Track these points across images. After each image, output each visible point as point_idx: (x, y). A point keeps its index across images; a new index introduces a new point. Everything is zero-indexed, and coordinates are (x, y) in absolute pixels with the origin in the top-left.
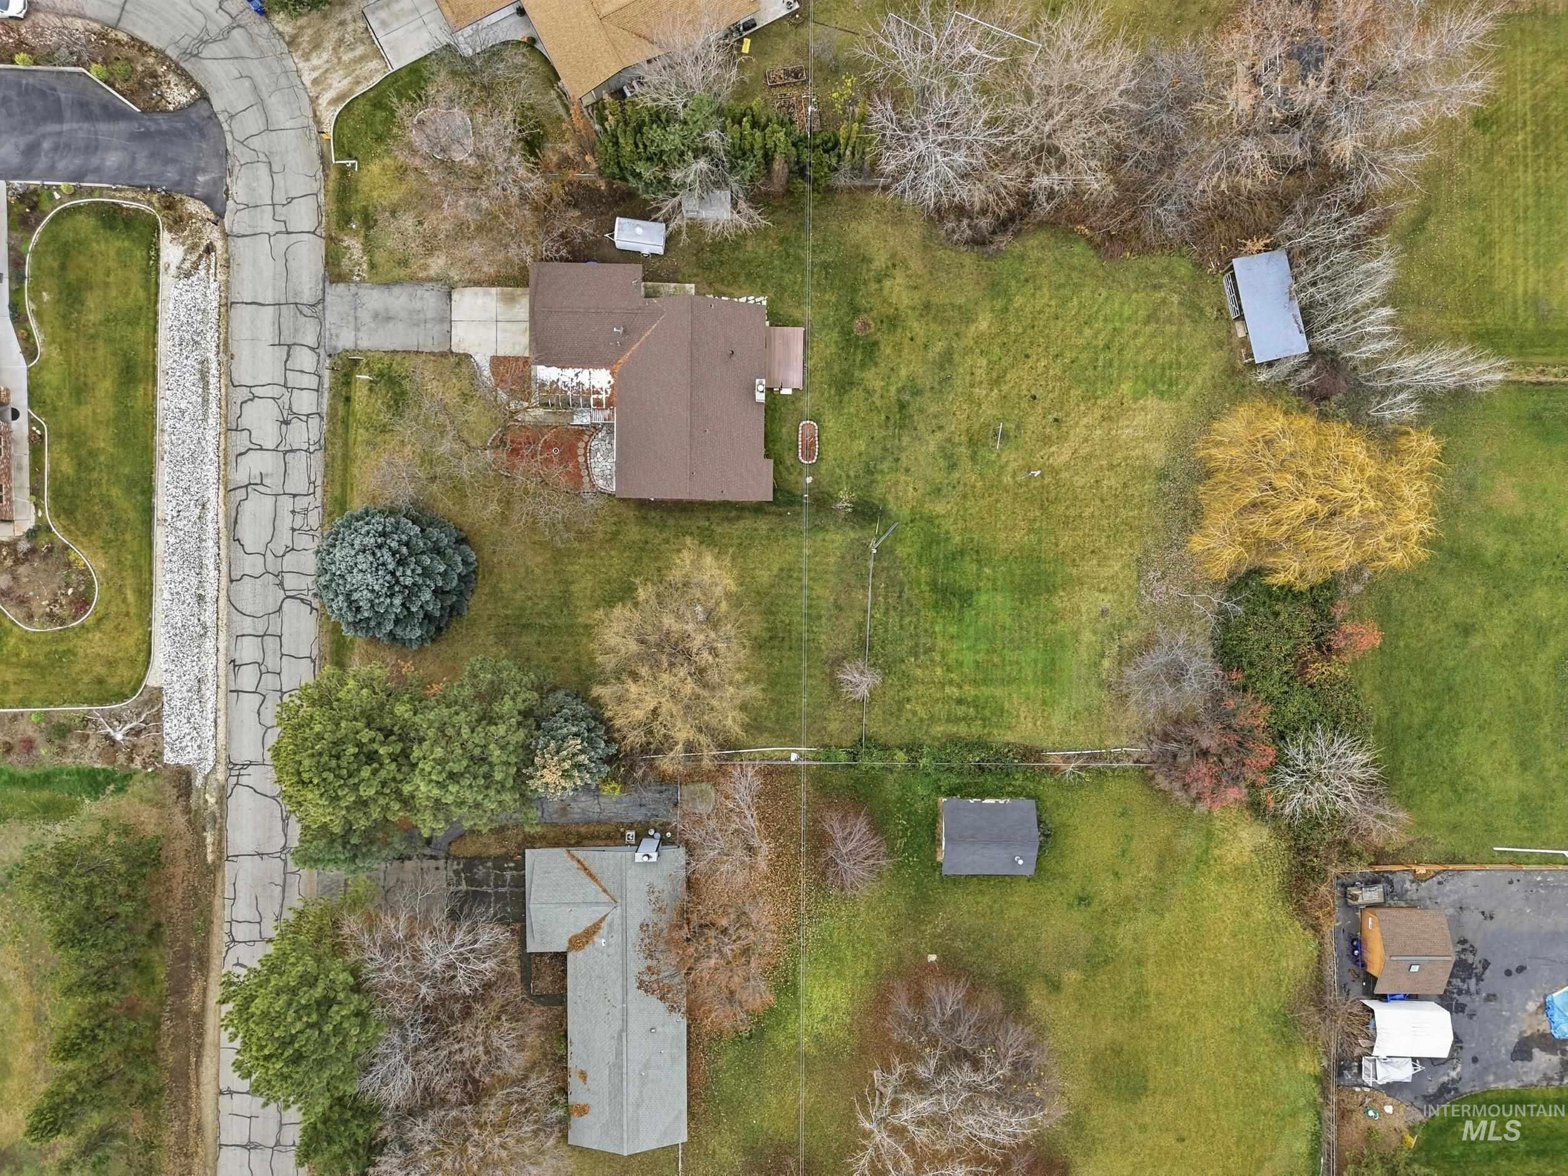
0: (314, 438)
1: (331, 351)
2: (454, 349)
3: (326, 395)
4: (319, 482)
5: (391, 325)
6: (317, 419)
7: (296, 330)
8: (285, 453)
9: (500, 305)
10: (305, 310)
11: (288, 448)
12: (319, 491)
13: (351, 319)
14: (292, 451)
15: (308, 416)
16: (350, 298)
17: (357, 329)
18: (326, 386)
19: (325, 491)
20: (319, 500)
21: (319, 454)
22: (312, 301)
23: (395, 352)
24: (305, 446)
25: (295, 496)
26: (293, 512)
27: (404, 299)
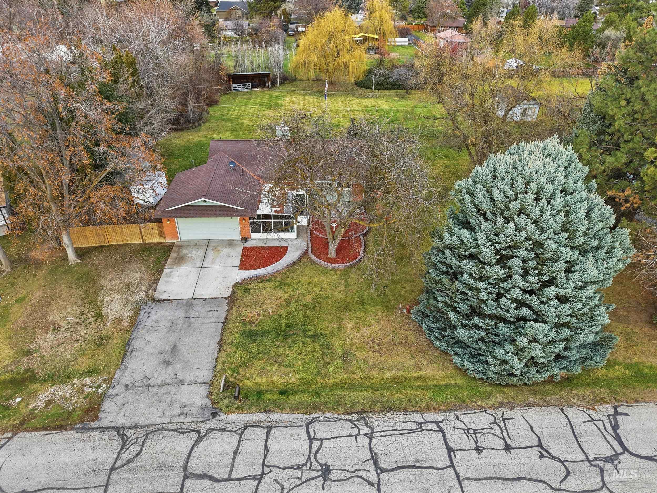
0: (348, 428)
1: (207, 414)
2: (228, 294)
3: (276, 416)
4: (418, 417)
5: (184, 349)
6: (316, 426)
7: (161, 467)
8: (380, 470)
9: (184, 266)
10: (129, 453)
11: (370, 466)
12: (430, 416)
13: (163, 390)
14: (374, 458)
15: (311, 440)
16: (130, 394)
17: (181, 383)
18: (262, 417)
19: (428, 409)
20: (444, 415)
21: (373, 420)
22: (116, 444)
23: (221, 343)
24: (364, 441)
25: (450, 450)
26: (479, 450)
27: (152, 337)
